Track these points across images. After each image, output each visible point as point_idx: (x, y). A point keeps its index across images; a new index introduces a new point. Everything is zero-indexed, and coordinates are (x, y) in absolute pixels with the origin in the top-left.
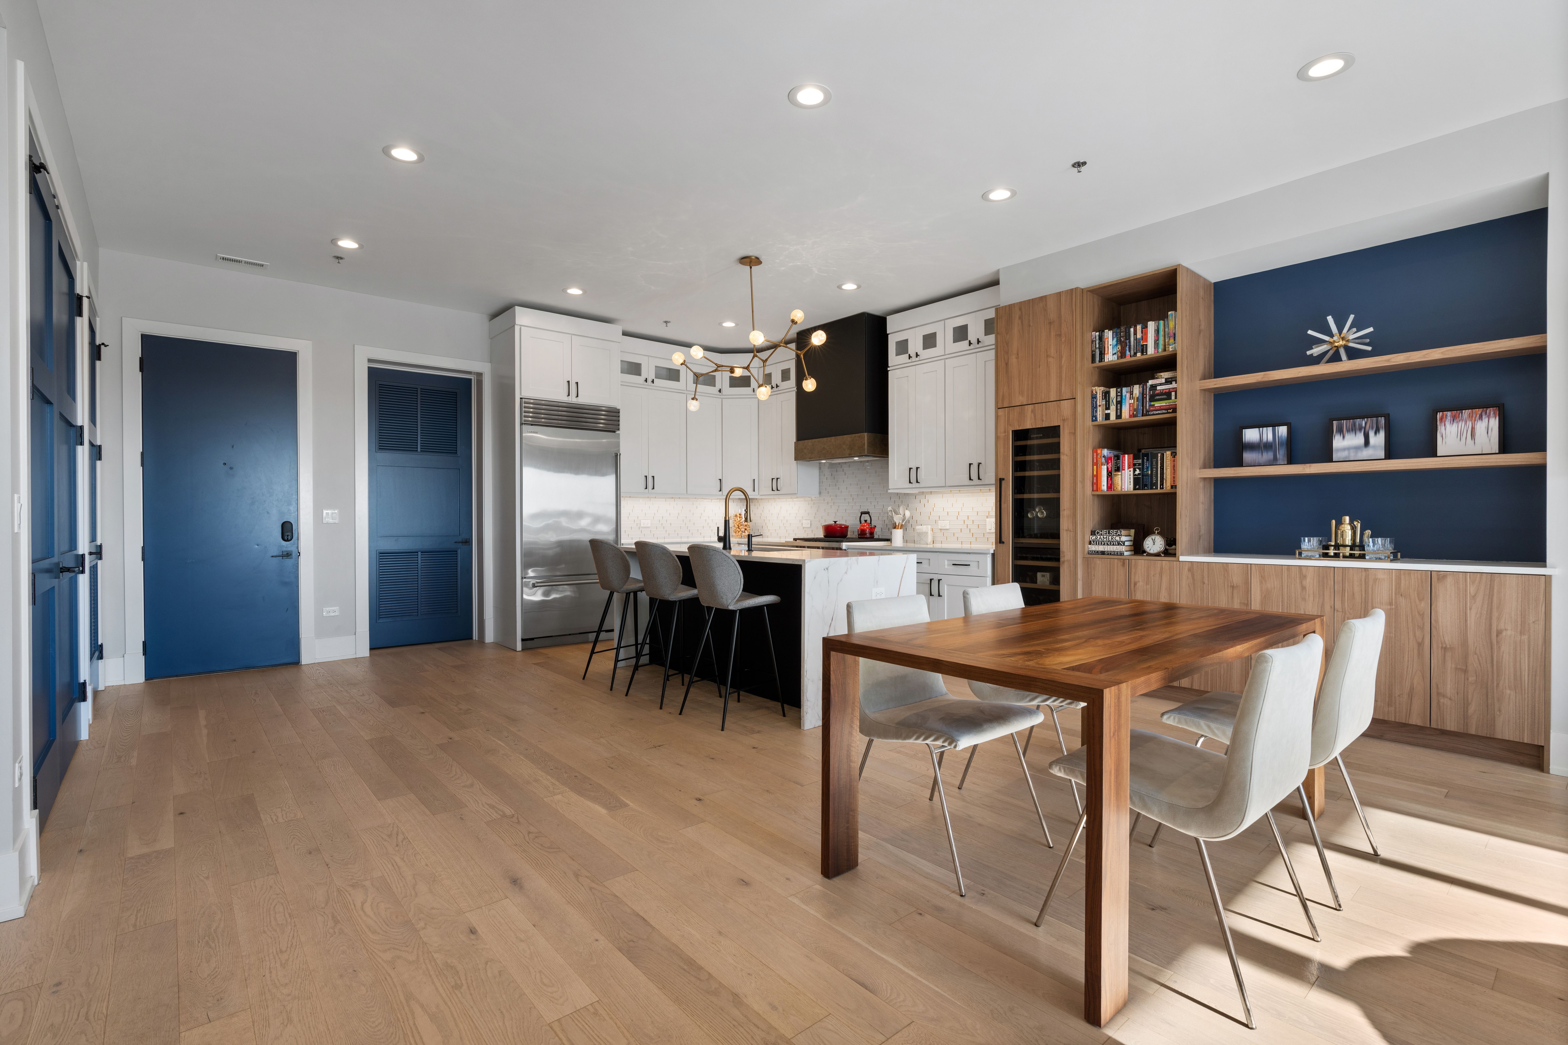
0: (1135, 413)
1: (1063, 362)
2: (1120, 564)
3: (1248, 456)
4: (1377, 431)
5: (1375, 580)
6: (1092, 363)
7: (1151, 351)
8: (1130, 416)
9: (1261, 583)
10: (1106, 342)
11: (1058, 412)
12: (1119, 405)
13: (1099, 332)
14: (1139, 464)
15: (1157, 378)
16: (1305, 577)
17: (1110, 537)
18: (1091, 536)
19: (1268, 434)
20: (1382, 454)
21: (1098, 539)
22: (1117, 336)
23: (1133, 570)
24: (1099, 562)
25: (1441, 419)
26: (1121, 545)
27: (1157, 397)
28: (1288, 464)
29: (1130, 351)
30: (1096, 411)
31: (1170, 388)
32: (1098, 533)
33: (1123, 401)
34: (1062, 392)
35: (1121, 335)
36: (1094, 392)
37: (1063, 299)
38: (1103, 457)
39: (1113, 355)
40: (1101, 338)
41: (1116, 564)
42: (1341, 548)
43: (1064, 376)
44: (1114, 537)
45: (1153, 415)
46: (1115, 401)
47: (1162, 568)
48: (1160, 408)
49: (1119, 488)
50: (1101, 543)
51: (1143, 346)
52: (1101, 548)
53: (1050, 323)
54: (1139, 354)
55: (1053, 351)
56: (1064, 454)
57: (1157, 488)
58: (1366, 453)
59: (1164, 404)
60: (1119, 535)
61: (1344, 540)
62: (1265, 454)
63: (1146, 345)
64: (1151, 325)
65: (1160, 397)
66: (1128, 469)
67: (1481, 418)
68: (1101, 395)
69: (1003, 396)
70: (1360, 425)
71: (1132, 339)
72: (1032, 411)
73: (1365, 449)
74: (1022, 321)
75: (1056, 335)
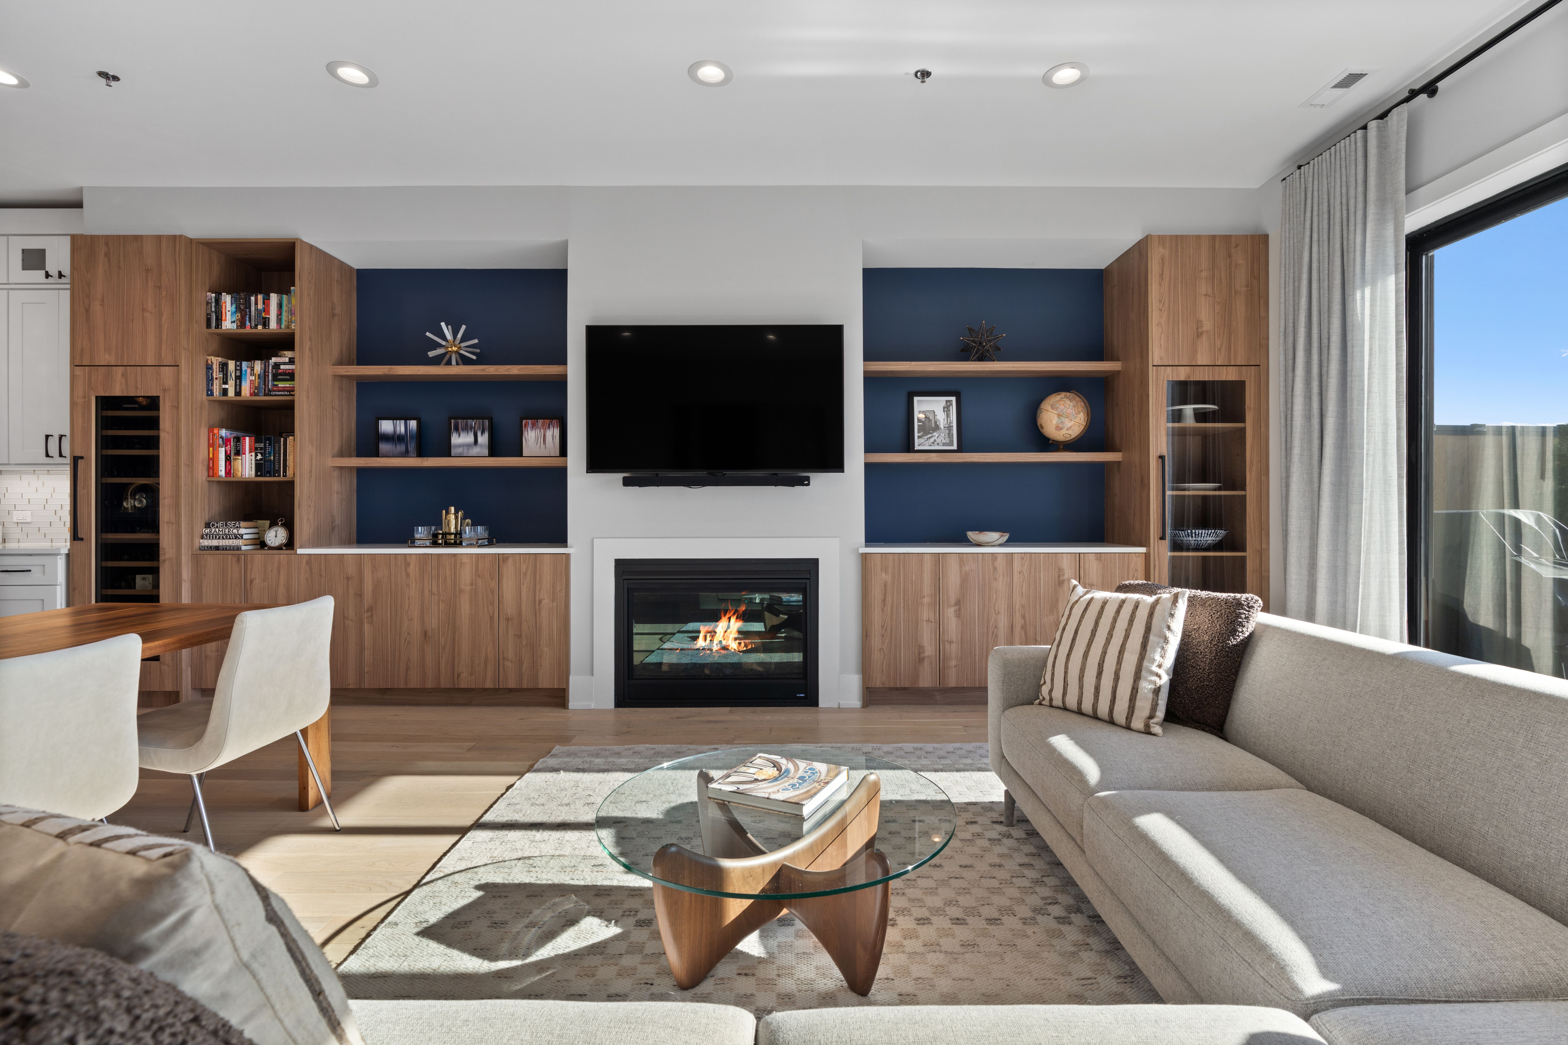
0: (256, 391)
1: (163, 320)
2: (236, 560)
3: (384, 447)
4: (483, 432)
5: (461, 564)
6: (207, 328)
7: (273, 325)
8: (251, 395)
9: (373, 572)
10: (224, 307)
11: (157, 380)
12: (238, 381)
13: (215, 293)
14: (261, 449)
15: (280, 356)
16: (409, 564)
17: (227, 530)
18: (203, 529)
19: (401, 427)
20: (486, 452)
21: (213, 532)
22: (235, 301)
23: (249, 567)
24: (211, 559)
25: (525, 426)
26: (240, 538)
27: (280, 377)
28: (417, 457)
29: (250, 322)
30: (212, 385)
31: (293, 369)
32: (213, 525)
33: (243, 376)
34: (163, 356)
35: (240, 301)
36: (209, 362)
37: (164, 244)
38: (221, 438)
39: (232, 322)
40: (218, 301)
41: (230, 560)
42: (445, 536)
43: (164, 337)
44: (233, 529)
45: (275, 395)
46: (233, 375)
47: (279, 563)
48: (283, 389)
49: (239, 474)
50: (216, 537)
51: (264, 318)
52: (215, 543)
53: (147, 270)
54: (260, 327)
55: (150, 305)
56: (164, 431)
57: (279, 476)
58: (475, 451)
59: (287, 385)
60: (239, 527)
62: (398, 446)
63: (269, 318)
64: (274, 298)
65: (283, 377)
66: (249, 453)
67: (551, 427)
68: (217, 366)
69: (82, 350)
70: (471, 425)
71: (253, 308)
72: (123, 375)
73: (474, 447)
74: (109, 261)
75: (154, 286)
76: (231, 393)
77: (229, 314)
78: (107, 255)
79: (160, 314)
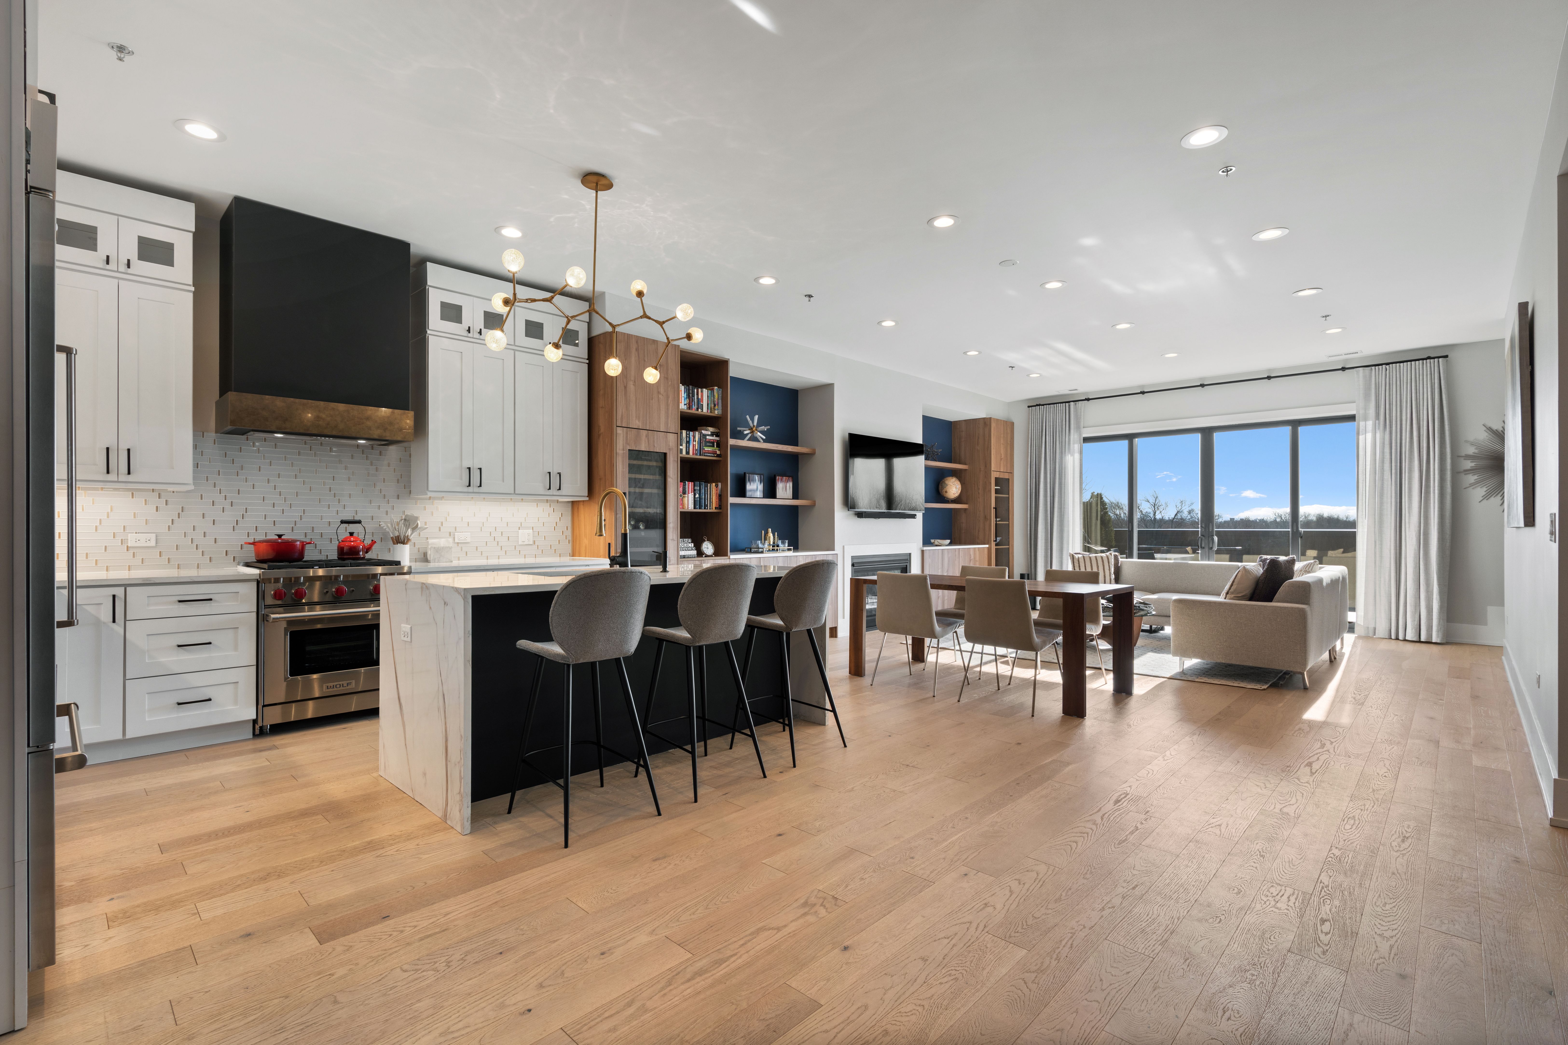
0: (696, 452)
1: (669, 402)
4: (760, 483)
7: (705, 410)
8: (694, 454)
10: (681, 394)
11: (665, 442)
12: (688, 444)
14: (698, 490)
15: (706, 430)
17: (686, 545)
20: (762, 495)
22: (686, 391)
25: (778, 480)
26: (693, 550)
27: (708, 444)
29: (694, 406)
30: (682, 447)
31: (714, 440)
33: (690, 442)
34: (669, 426)
35: (689, 391)
39: (685, 405)
40: (677, 390)
44: (688, 544)
46: (686, 440)
48: (710, 452)
49: (686, 507)
51: (701, 404)
54: (700, 410)
55: (662, 390)
57: (707, 508)
58: (757, 494)
59: (711, 450)
60: (690, 543)
61: (770, 542)
63: (703, 405)
64: (706, 391)
66: (691, 493)
67: (787, 482)
70: (755, 478)
71: (695, 397)
72: (646, 436)
73: (757, 492)
74: (638, 354)
75: (664, 377)
76: (684, 452)
77: (683, 398)
78: (637, 350)
79: (668, 397)
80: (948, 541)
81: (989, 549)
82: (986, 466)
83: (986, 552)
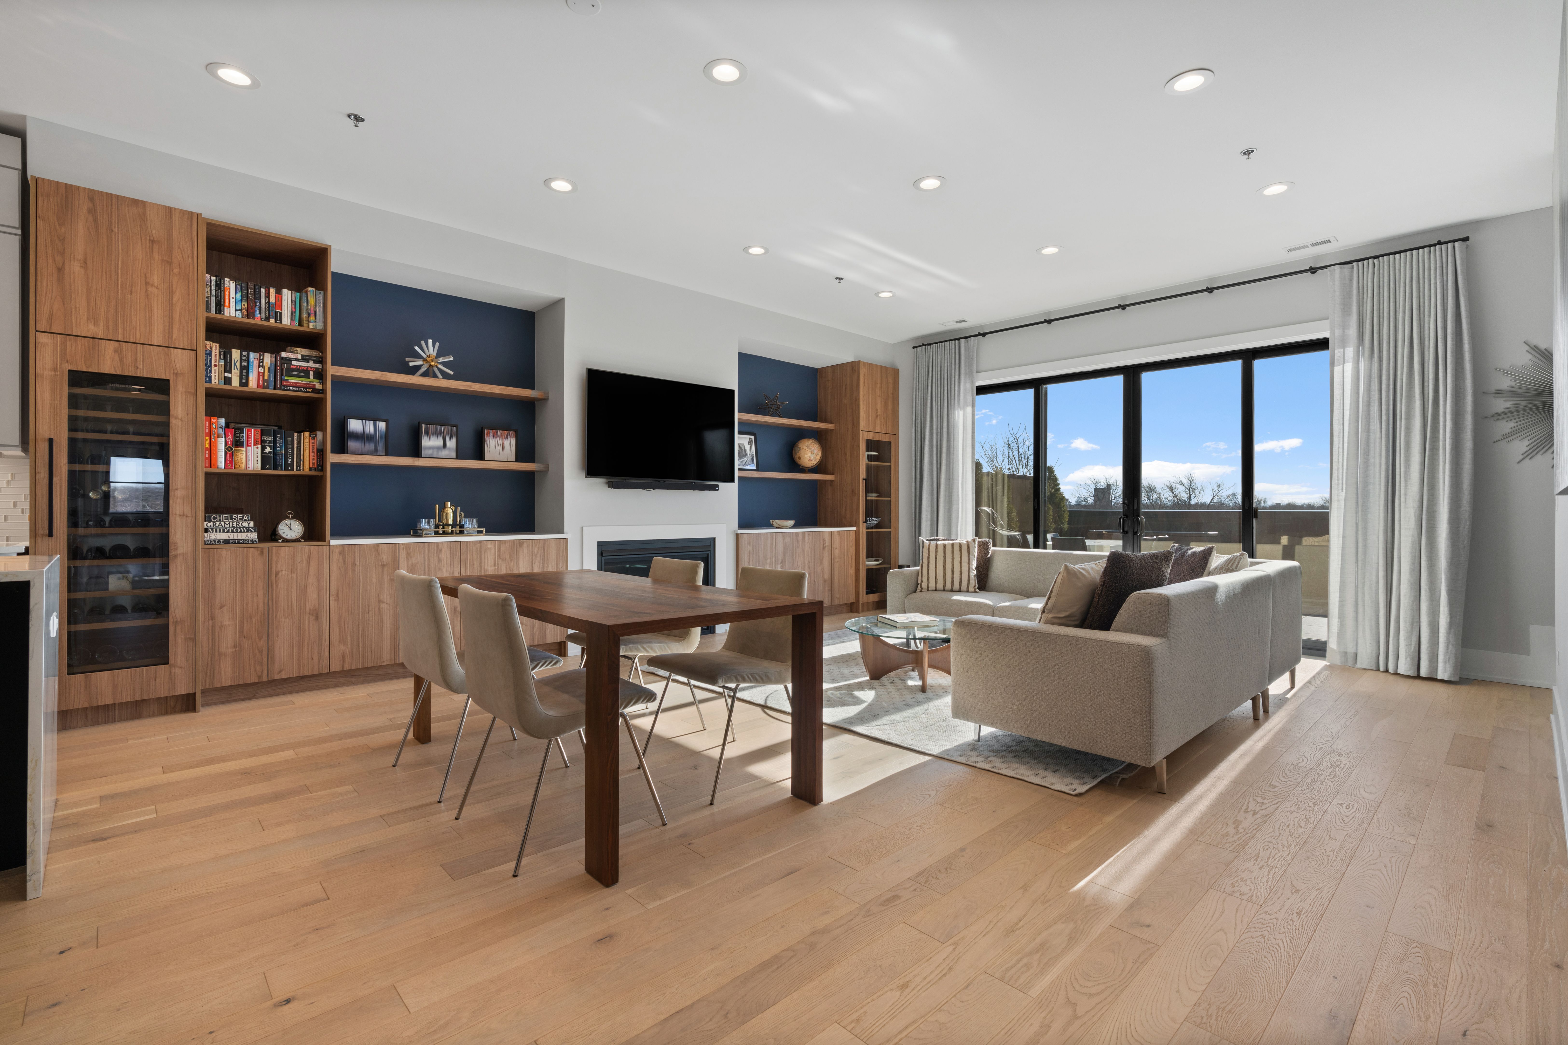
0: (266, 384)
1: (175, 299)
2: (257, 553)
3: (352, 445)
4: (451, 438)
6: (206, 311)
7: (286, 320)
8: (259, 387)
9: (407, 559)
10: (227, 293)
11: (165, 362)
12: (244, 371)
13: (216, 276)
14: (270, 442)
15: (291, 352)
17: (235, 523)
18: (206, 523)
19: (370, 427)
20: (454, 455)
21: (217, 525)
22: (242, 289)
23: (274, 559)
24: (225, 553)
25: (487, 434)
26: (252, 532)
27: (294, 373)
28: (386, 455)
29: (260, 313)
30: (211, 371)
31: (308, 367)
32: (214, 518)
33: (250, 367)
34: (174, 337)
35: (248, 291)
36: (208, 348)
38: (220, 428)
39: (236, 310)
40: (219, 286)
41: (252, 553)
42: (445, 527)
43: (176, 317)
44: (241, 522)
45: (290, 390)
46: (238, 364)
47: (310, 554)
48: (296, 385)
49: (242, 466)
50: (224, 531)
51: (276, 312)
52: (224, 536)
53: (152, 241)
54: (272, 321)
55: (156, 279)
56: (176, 418)
57: (293, 469)
58: (444, 453)
59: (300, 382)
60: (245, 520)
61: (447, 520)
62: (367, 445)
63: (281, 313)
64: (287, 293)
65: (297, 373)
66: (254, 445)
67: (507, 437)
68: (218, 353)
70: (441, 431)
71: (263, 301)
72: (116, 351)
73: (443, 450)
74: (95, 220)
75: (163, 260)
76: (236, 382)
77: (233, 301)
78: (92, 212)
79: (171, 293)
80: (792, 522)
81: (857, 533)
82: (853, 425)
83: (853, 536)
